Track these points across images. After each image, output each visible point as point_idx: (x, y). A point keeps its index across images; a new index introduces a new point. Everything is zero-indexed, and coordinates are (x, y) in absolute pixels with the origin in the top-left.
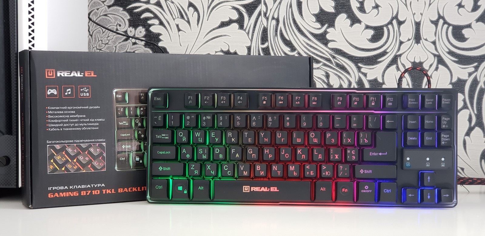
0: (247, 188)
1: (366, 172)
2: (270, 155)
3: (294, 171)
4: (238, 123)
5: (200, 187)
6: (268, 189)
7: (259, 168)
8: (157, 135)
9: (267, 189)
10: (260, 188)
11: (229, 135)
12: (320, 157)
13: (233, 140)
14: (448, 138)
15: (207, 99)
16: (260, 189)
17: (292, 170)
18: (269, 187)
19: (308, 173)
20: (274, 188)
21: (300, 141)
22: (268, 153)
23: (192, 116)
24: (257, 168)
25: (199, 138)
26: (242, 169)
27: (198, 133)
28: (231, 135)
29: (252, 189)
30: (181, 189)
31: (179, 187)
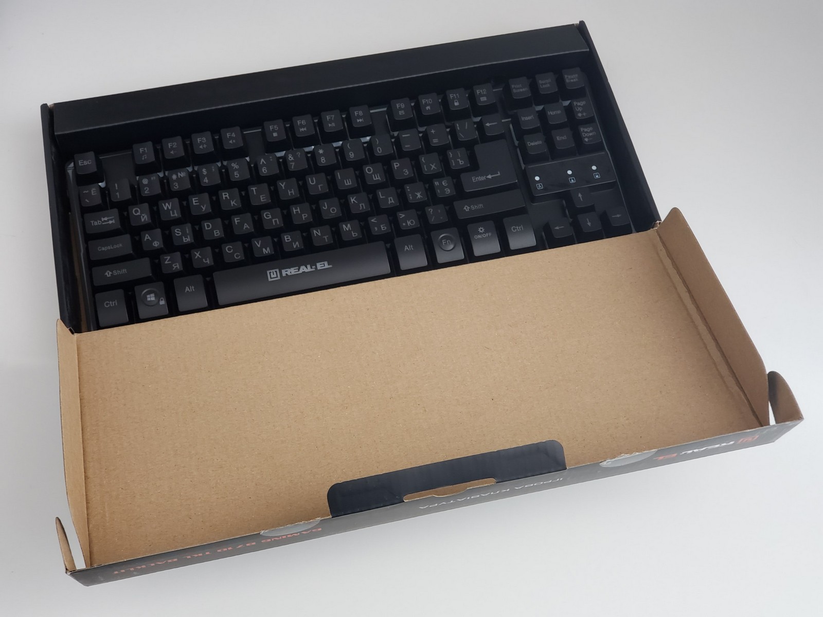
0: (275, 273)
1: (473, 208)
2: (303, 215)
3: (351, 230)
4: (236, 174)
5: (187, 288)
6: (313, 267)
7: (289, 238)
8: (92, 222)
9: (311, 268)
10: (297, 268)
11: (224, 196)
12: (391, 201)
13: (232, 203)
14: (591, 132)
15: (174, 147)
16: (299, 269)
17: (347, 229)
18: (313, 264)
19: (376, 228)
20: (323, 263)
21: (351, 184)
22: (299, 212)
23: (152, 178)
24: (286, 239)
25: (171, 212)
26: (259, 246)
27: (167, 204)
28: (227, 196)
29: (284, 273)
30: (153, 299)
31: (148, 296)
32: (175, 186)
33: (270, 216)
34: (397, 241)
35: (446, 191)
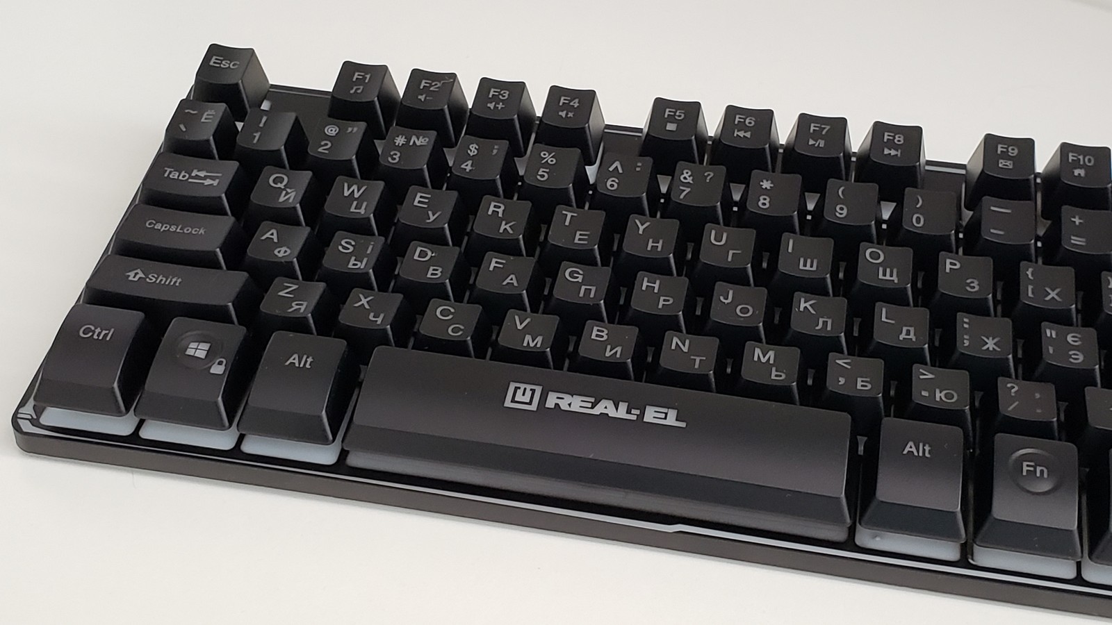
0: (529, 393)
2: (662, 298)
3: (773, 365)
5: (296, 356)
6: (633, 411)
7: (603, 334)
8: (169, 170)
9: (629, 412)
10: (592, 400)
11: (492, 208)
12: (908, 333)
15: (431, 89)
16: (594, 405)
17: (764, 360)
18: (639, 404)
19: (842, 380)
20: (665, 410)
21: (814, 268)
22: (656, 291)
23: (350, 129)
24: (595, 333)
25: (355, 203)
26: (520, 327)
27: (355, 187)
28: (500, 211)
29: (552, 400)
30: (201, 354)
31: (193, 345)
32: (391, 156)
33: (581, 277)
34: (890, 424)
35: (1073, 356)
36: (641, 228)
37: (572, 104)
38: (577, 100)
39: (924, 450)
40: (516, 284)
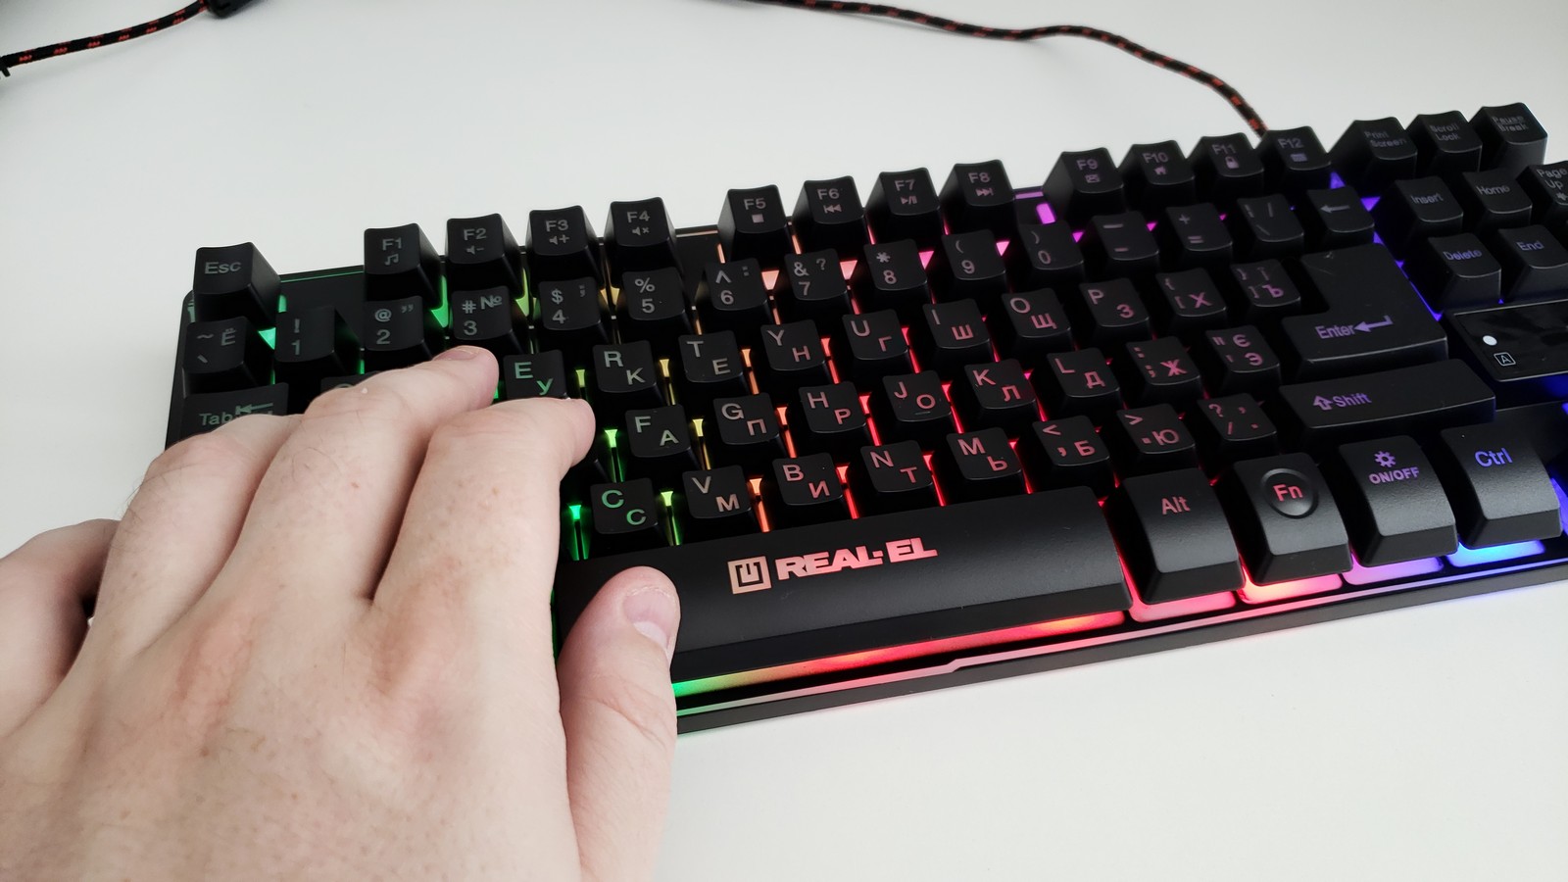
0: (753, 568)
1: (1341, 402)
2: (837, 412)
3: (986, 454)
4: (643, 304)
6: (875, 555)
7: (797, 471)
9: (871, 557)
10: (825, 556)
11: (607, 360)
12: (1094, 381)
13: (630, 377)
16: (831, 561)
17: (974, 451)
18: (876, 545)
19: (1062, 450)
20: (906, 544)
21: (970, 335)
22: (825, 406)
23: (404, 309)
24: (788, 473)
26: (705, 491)
28: (618, 359)
29: (783, 569)
32: (466, 328)
33: (740, 412)
35: (1252, 359)
36: (778, 339)
37: (641, 218)
38: (645, 213)
39: (1180, 504)
40: (675, 441)
